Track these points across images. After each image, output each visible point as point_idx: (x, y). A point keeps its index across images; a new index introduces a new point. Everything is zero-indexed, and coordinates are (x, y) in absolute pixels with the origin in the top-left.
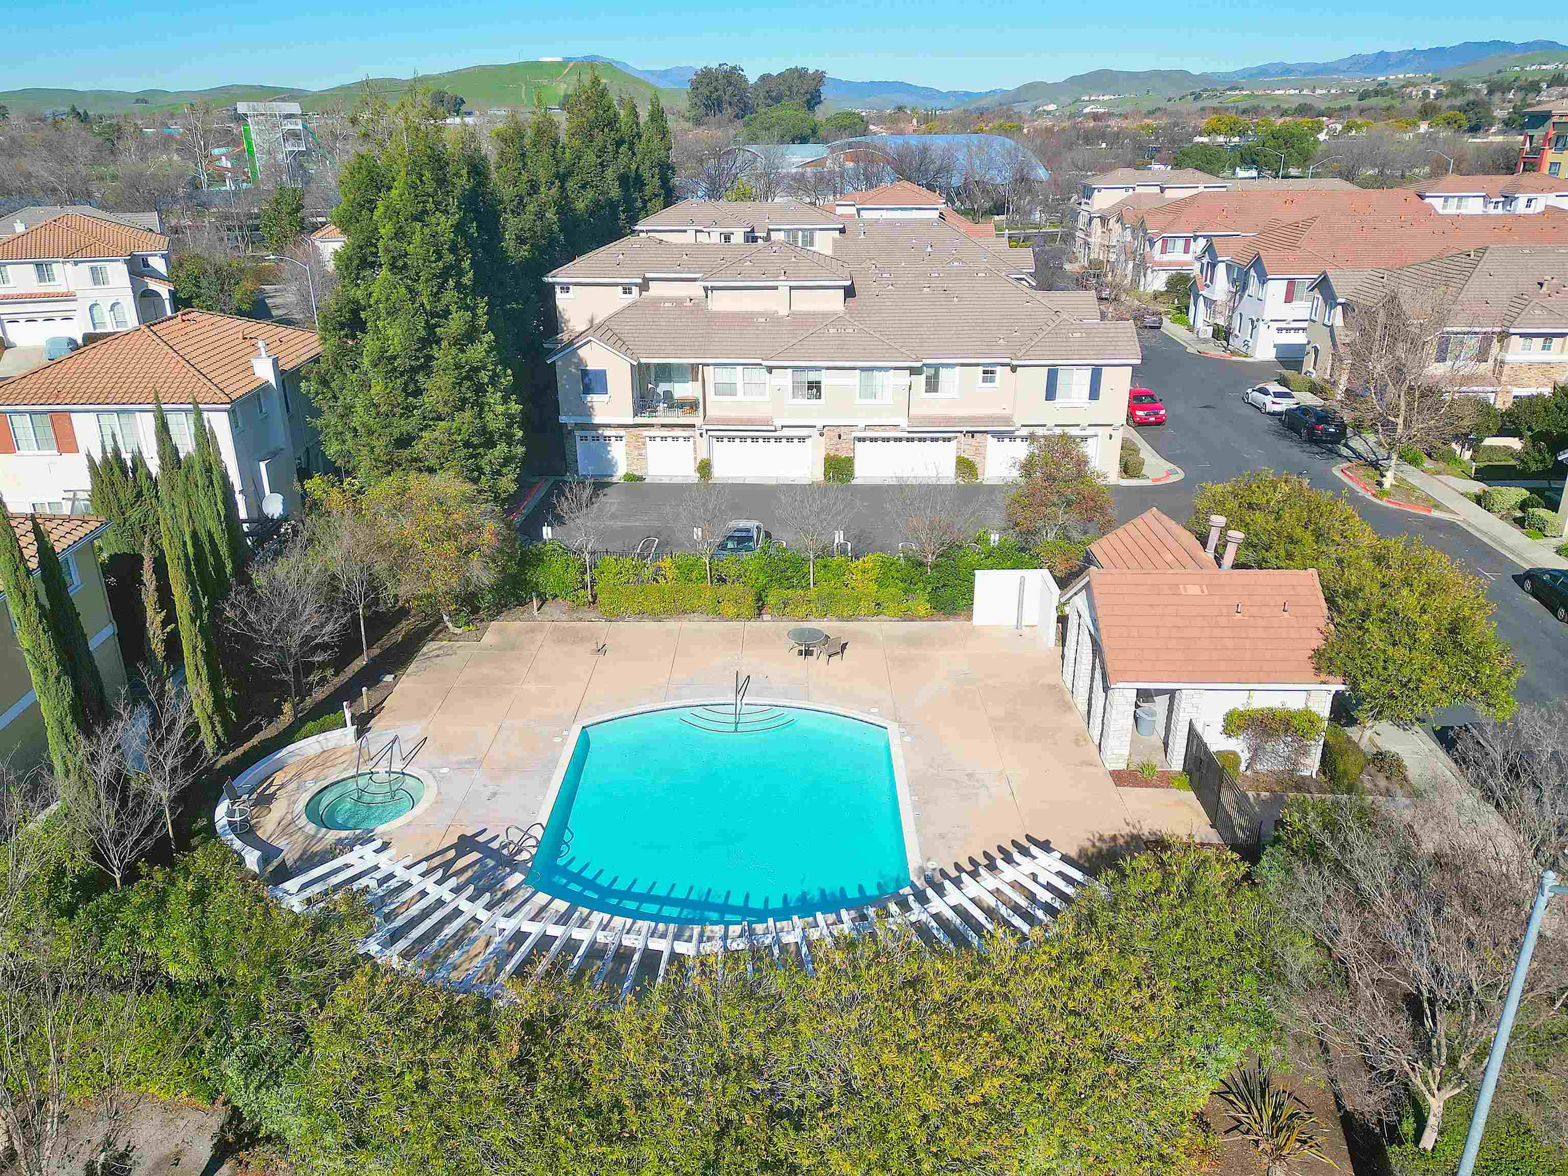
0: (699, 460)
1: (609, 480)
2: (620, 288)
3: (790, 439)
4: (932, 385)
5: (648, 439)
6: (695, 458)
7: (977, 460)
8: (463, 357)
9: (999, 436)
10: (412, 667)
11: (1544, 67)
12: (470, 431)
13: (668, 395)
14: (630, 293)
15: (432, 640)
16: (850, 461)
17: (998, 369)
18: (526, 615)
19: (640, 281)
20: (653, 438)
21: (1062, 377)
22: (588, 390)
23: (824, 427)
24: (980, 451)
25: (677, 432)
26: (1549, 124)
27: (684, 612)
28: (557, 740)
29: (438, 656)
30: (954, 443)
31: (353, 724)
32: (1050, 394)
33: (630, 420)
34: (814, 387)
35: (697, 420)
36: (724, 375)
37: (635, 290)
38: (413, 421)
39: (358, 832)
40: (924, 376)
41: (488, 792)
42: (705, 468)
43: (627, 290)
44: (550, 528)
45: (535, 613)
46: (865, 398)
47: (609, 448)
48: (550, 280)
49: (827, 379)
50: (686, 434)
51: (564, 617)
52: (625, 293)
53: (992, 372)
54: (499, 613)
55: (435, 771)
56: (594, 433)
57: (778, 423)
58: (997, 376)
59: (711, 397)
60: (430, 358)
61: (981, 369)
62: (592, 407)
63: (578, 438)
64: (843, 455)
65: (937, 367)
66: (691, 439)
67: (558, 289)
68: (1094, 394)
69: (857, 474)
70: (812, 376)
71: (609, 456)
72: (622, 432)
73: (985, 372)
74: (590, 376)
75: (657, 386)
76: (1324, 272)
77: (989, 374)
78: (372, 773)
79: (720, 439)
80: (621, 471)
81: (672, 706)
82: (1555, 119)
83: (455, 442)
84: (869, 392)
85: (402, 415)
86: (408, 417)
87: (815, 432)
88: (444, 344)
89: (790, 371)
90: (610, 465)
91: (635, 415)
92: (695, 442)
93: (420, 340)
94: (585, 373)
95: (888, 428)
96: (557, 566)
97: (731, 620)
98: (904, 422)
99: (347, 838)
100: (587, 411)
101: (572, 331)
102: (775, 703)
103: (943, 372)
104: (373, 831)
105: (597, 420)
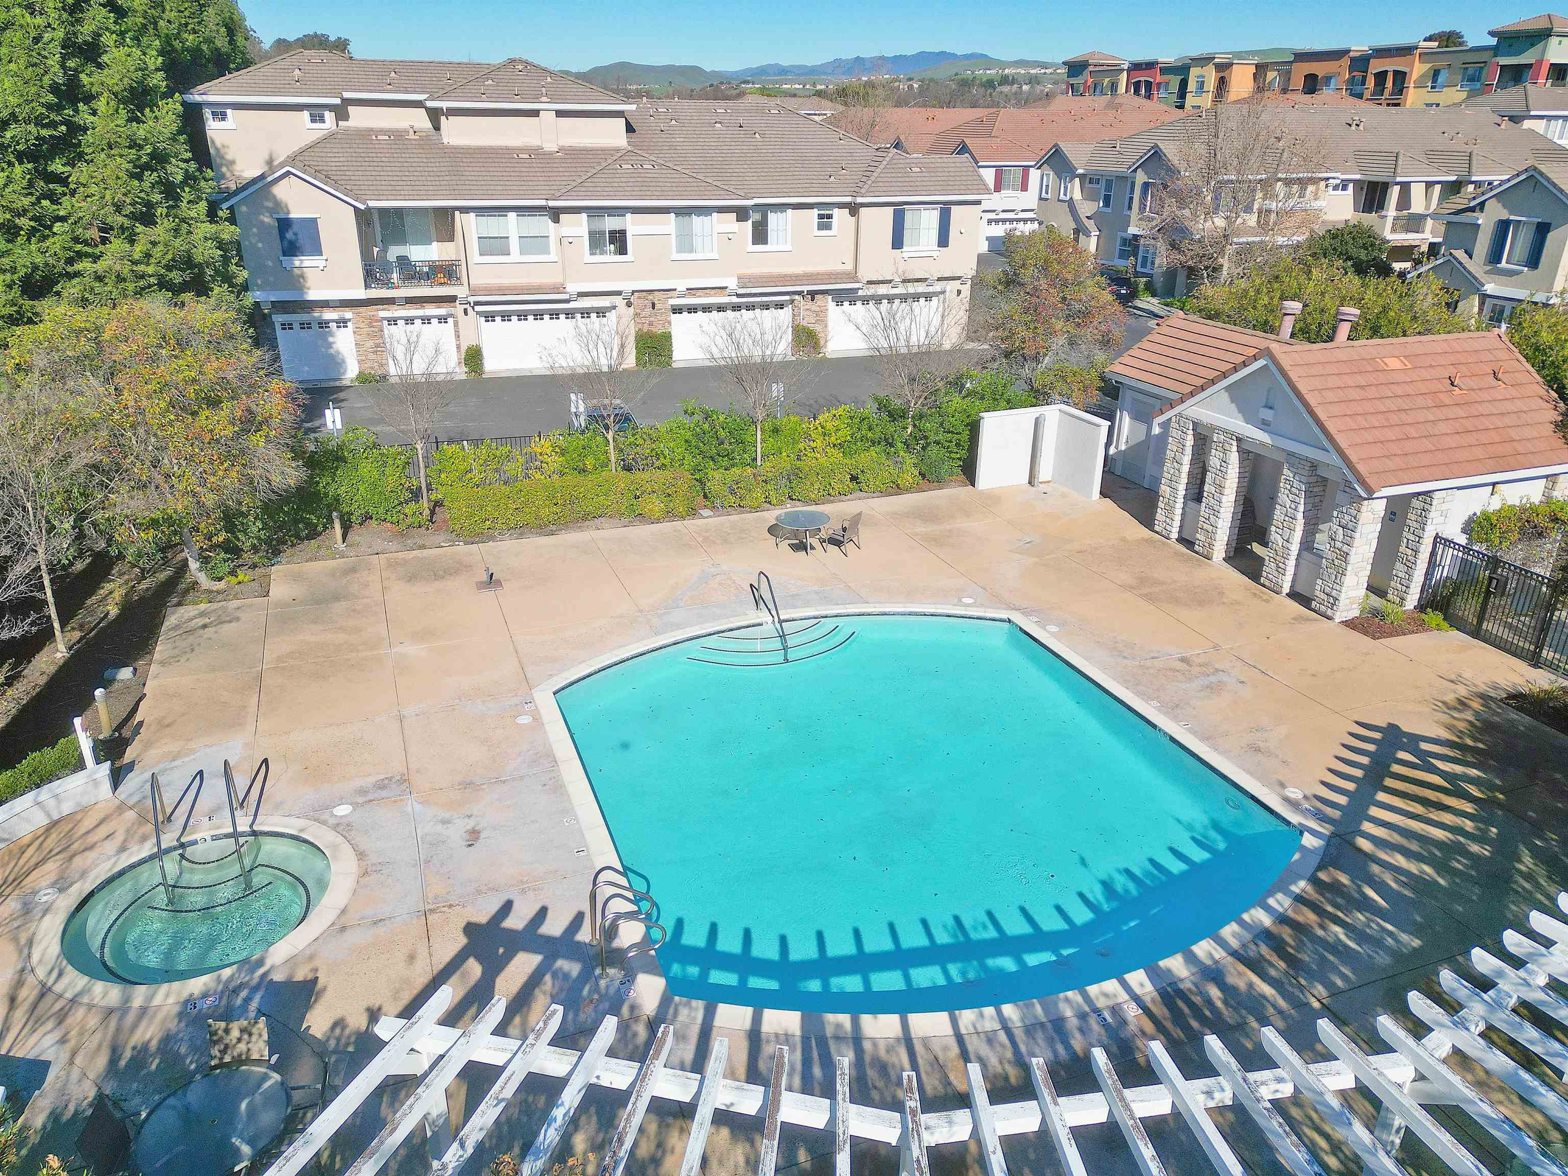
0: (464, 348)
1: (337, 384)
2: (306, 114)
3: (585, 313)
4: (760, 235)
5: (385, 322)
6: (458, 347)
7: (818, 328)
8: (141, 131)
9: (843, 297)
10: (161, 649)
11: (988, 72)
12: (170, 256)
13: (403, 260)
14: (322, 121)
15: (180, 604)
16: (668, 337)
17: (836, 212)
18: (323, 552)
19: (338, 101)
20: (393, 321)
21: (909, 217)
22: (292, 249)
23: (633, 292)
24: (821, 317)
25: (431, 310)
26: (1086, 73)
27: (585, 518)
28: (525, 720)
29: (205, 626)
30: (788, 311)
31: (98, 762)
32: (898, 243)
33: (361, 294)
34: (619, 240)
35: (461, 291)
36: (492, 226)
37: (329, 116)
38: (55, 244)
39: (227, 973)
40: (750, 222)
41: (456, 832)
42: (473, 357)
43: (317, 118)
44: (337, 411)
45: (342, 547)
46: (681, 252)
47: (331, 339)
48: (198, 98)
49: (632, 225)
50: (442, 311)
51: (392, 546)
52: (313, 121)
53: (830, 217)
54: (277, 552)
55: (325, 816)
56: (305, 317)
57: (573, 288)
58: (835, 221)
59: (475, 257)
60: (75, 129)
61: (816, 212)
62: (302, 276)
63: (278, 327)
64: (658, 330)
65: (764, 209)
66: (450, 320)
67: (207, 113)
68: (943, 241)
69: (676, 356)
70: (611, 223)
71: (332, 351)
72: (348, 314)
73: (821, 217)
74: (295, 228)
75: (385, 250)
76: (1056, 145)
77: (825, 222)
78: (182, 846)
79: (489, 317)
80: (351, 371)
81: (672, 640)
82: (1091, 68)
83: (142, 277)
84: (686, 243)
85: (32, 232)
86: (45, 238)
87: (618, 301)
88: (101, 105)
89: (584, 216)
90: (335, 363)
91: (367, 286)
92: (456, 324)
93: (54, 89)
94: (285, 224)
95: (708, 291)
96: (367, 469)
97: (658, 521)
98: (732, 283)
99: (205, 995)
100: (296, 281)
101: (238, 177)
102: (824, 613)
103: (772, 217)
104: (260, 962)
105: (313, 295)
